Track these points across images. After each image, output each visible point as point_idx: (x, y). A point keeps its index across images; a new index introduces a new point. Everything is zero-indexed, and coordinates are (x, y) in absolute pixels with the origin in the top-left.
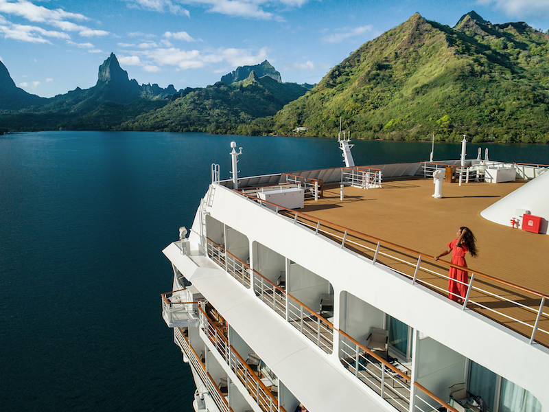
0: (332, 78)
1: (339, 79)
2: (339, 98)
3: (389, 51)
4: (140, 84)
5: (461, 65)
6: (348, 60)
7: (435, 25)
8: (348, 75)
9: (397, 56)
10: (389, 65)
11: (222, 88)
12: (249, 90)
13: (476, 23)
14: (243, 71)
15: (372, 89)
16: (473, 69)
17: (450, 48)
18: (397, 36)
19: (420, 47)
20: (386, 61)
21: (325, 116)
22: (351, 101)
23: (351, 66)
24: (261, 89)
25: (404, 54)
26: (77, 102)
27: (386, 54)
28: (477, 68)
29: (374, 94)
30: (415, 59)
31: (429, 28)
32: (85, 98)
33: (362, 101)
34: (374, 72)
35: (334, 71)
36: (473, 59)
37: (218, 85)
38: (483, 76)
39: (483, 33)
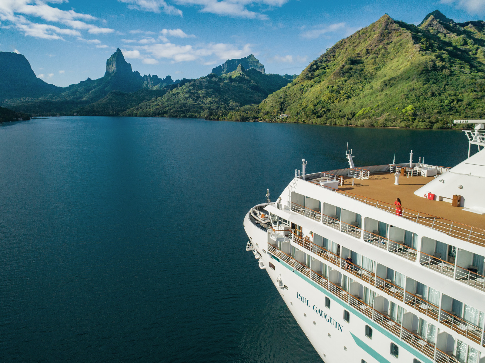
0: (311, 72)
1: (316, 73)
2: (317, 89)
3: (361, 48)
4: (142, 75)
5: (424, 61)
6: (324, 56)
7: (402, 25)
8: (324, 68)
9: (368, 52)
10: (361, 60)
11: (214, 79)
12: (237, 81)
13: (439, 22)
14: (231, 64)
15: (346, 81)
16: (435, 64)
17: (415, 45)
18: (368, 35)
19: (388, 44)
20: (358, 56)
21: (305, 105)
22: (327, 92)
23: (327, 61)
24: (247, 80)
25: (374, 50)
26: (88, 90)
27: (358, 50)
28: (439, 64)
29: (347, 87)
30: (384, 55)
31: (396, 28)
32: (95, 87)
33: (337, 92)
34: (348, 66)
35: (312, 66)
36: (435, 55)
37: (210, 76)
38: (444, 70)
39: (445, 31)
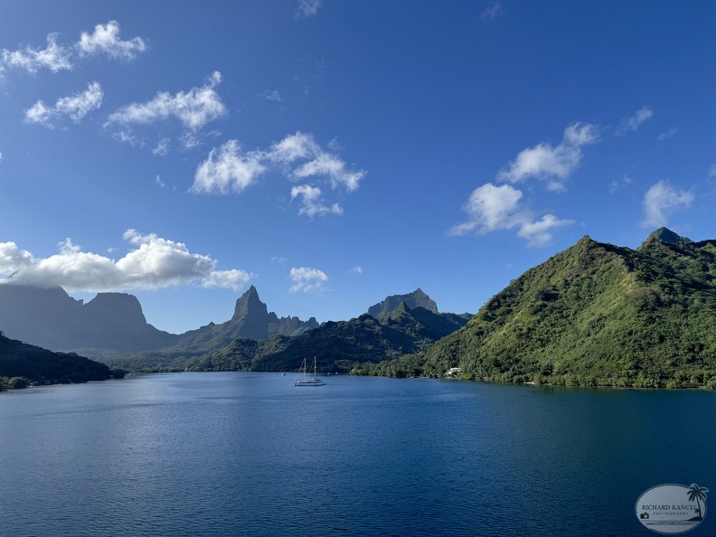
0: (491, 310)
1: (498, 312)
2: (500, 333)
3: (557, 280)
4: (279, 317)
5: (642, 294)
6: (508, 289)
7: (609, 248)
8: (509, 306)
9: (567, 284)
10: (557, 294)
11: (367, 321)
12: (397, 323)
13: (663, 243)
14: (392, 301)
15: (539, 322)
16: (658, 298)
17: (630, 274)
18: (565, 262)
19: (594, 273)
20: (554, 290)
21: (484, 355)
22: (513, 337)
23: (512, 296)
24: (412, 321)
25: (575, 281)
26: (208, 338)
27: (553, 282)
28: (664, 297)
29: (542, 328)
30: (589, 286)
31: (602, 252)
32: (217, 334)
33: (528, 337)
34: (540, 302)
35: (492, 302)
36: (661, 285)
37: (363, 318)
38: (673, 305)
39: (673, 254)
